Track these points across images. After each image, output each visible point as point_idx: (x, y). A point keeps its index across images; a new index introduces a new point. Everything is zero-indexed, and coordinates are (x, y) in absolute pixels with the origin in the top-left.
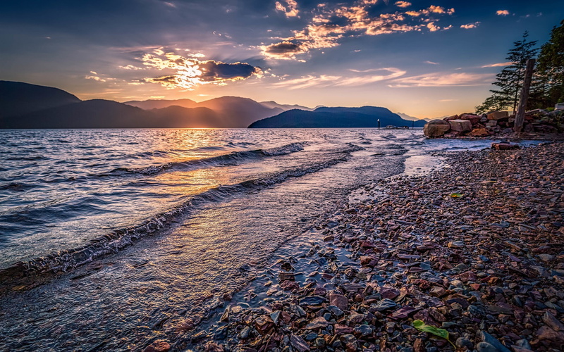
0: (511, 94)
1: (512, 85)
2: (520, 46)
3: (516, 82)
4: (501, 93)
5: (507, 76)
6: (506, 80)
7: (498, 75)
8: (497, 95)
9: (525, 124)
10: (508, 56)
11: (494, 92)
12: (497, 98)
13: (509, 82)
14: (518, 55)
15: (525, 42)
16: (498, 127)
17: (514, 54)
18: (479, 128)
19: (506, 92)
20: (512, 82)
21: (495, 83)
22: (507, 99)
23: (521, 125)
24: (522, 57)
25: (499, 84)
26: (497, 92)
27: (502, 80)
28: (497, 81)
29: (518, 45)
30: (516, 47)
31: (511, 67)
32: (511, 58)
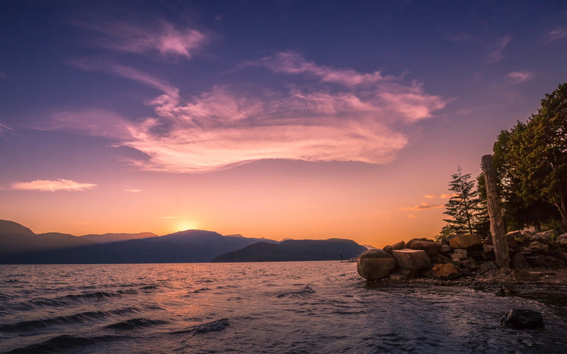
0: (465, 223)
1: (462, 214)
2: (457, 179)
3: (465, 211)
4: (454, 222)
5: (455, 207)
6: (455, 210)
7: (446, 205)
8: (452, 224)
9: (512, 255)
10: (451, 187)
11: (447, 221)
12: (452, 227)
13: (458, 211)
14: (458, 186)
15: (461, 175)
16: (471, 260)
17: (455, 186)
18: (443, 263)
19: (459, 221)
20: (461, 211)
21: (446, 213)
22: (461, 228)
23: (506, 255)
24: (462, 188)
25: (450, 214)
26: (450, 221)
27: (452, 210)
28: (447, 211)
29: (455, 177)
30: (454, 180)
31: (456, 197)
32: (453, 189)
